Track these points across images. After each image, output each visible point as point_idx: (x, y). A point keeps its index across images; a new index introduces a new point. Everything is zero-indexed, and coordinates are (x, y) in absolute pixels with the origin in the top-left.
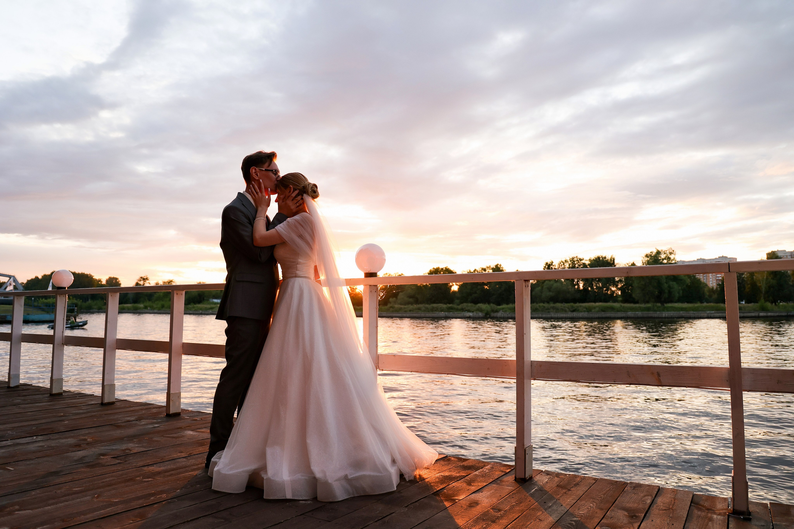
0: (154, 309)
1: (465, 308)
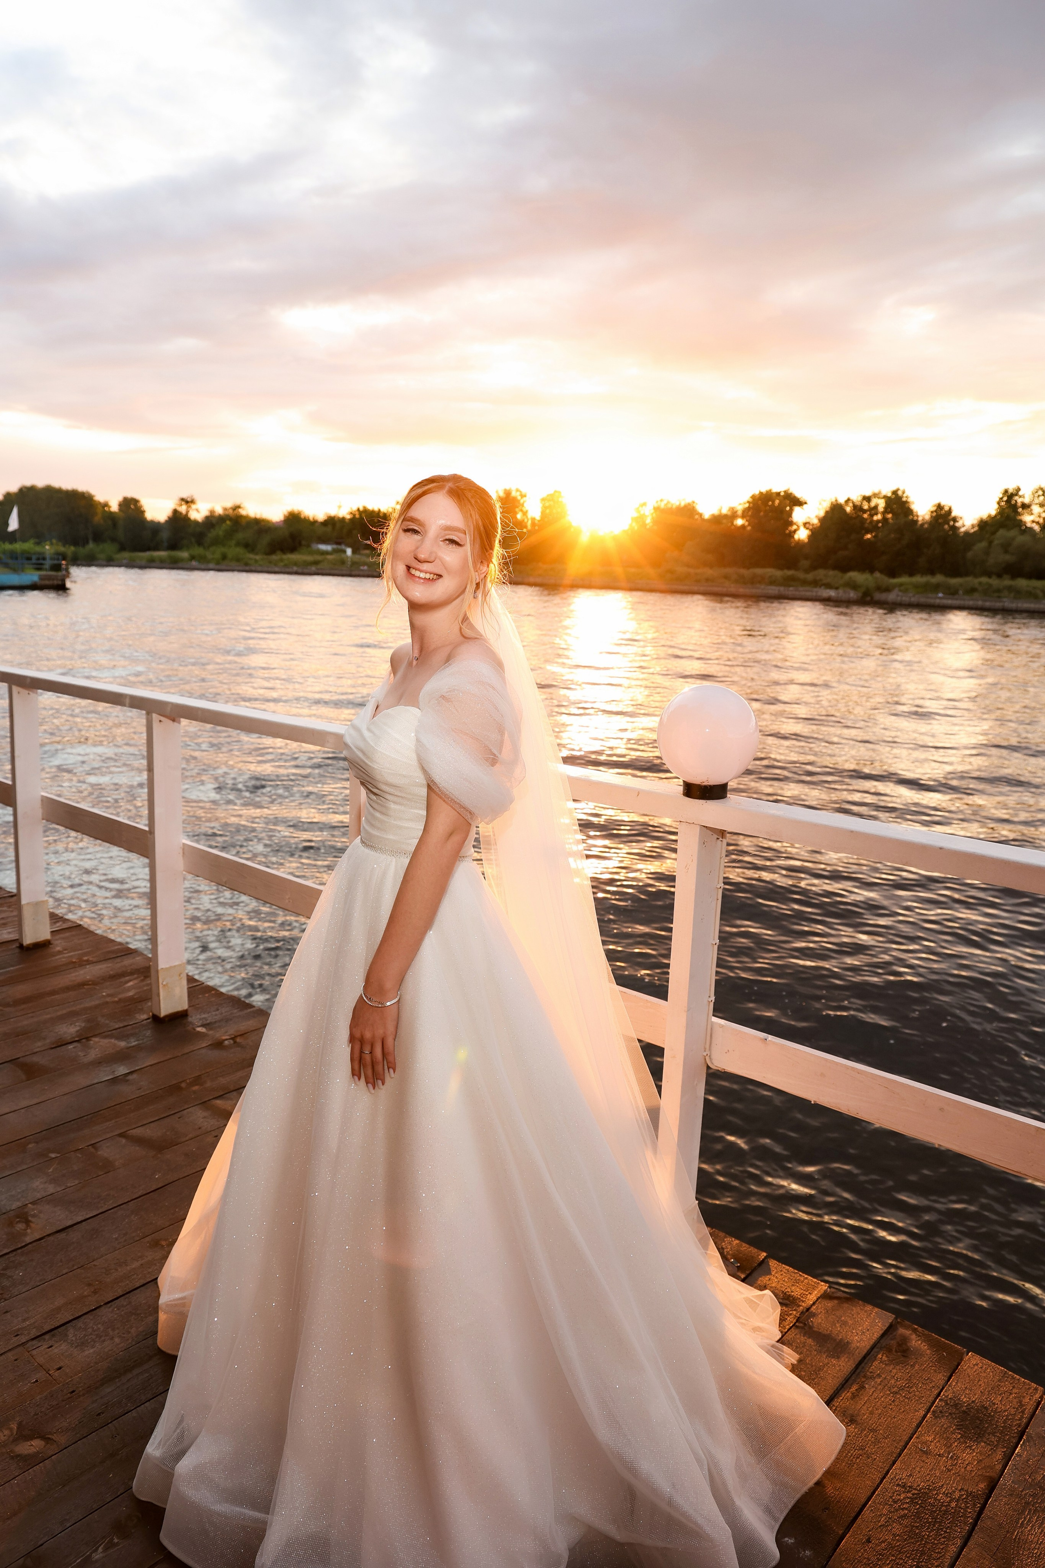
0: (208, 562)
1: (821, 580)
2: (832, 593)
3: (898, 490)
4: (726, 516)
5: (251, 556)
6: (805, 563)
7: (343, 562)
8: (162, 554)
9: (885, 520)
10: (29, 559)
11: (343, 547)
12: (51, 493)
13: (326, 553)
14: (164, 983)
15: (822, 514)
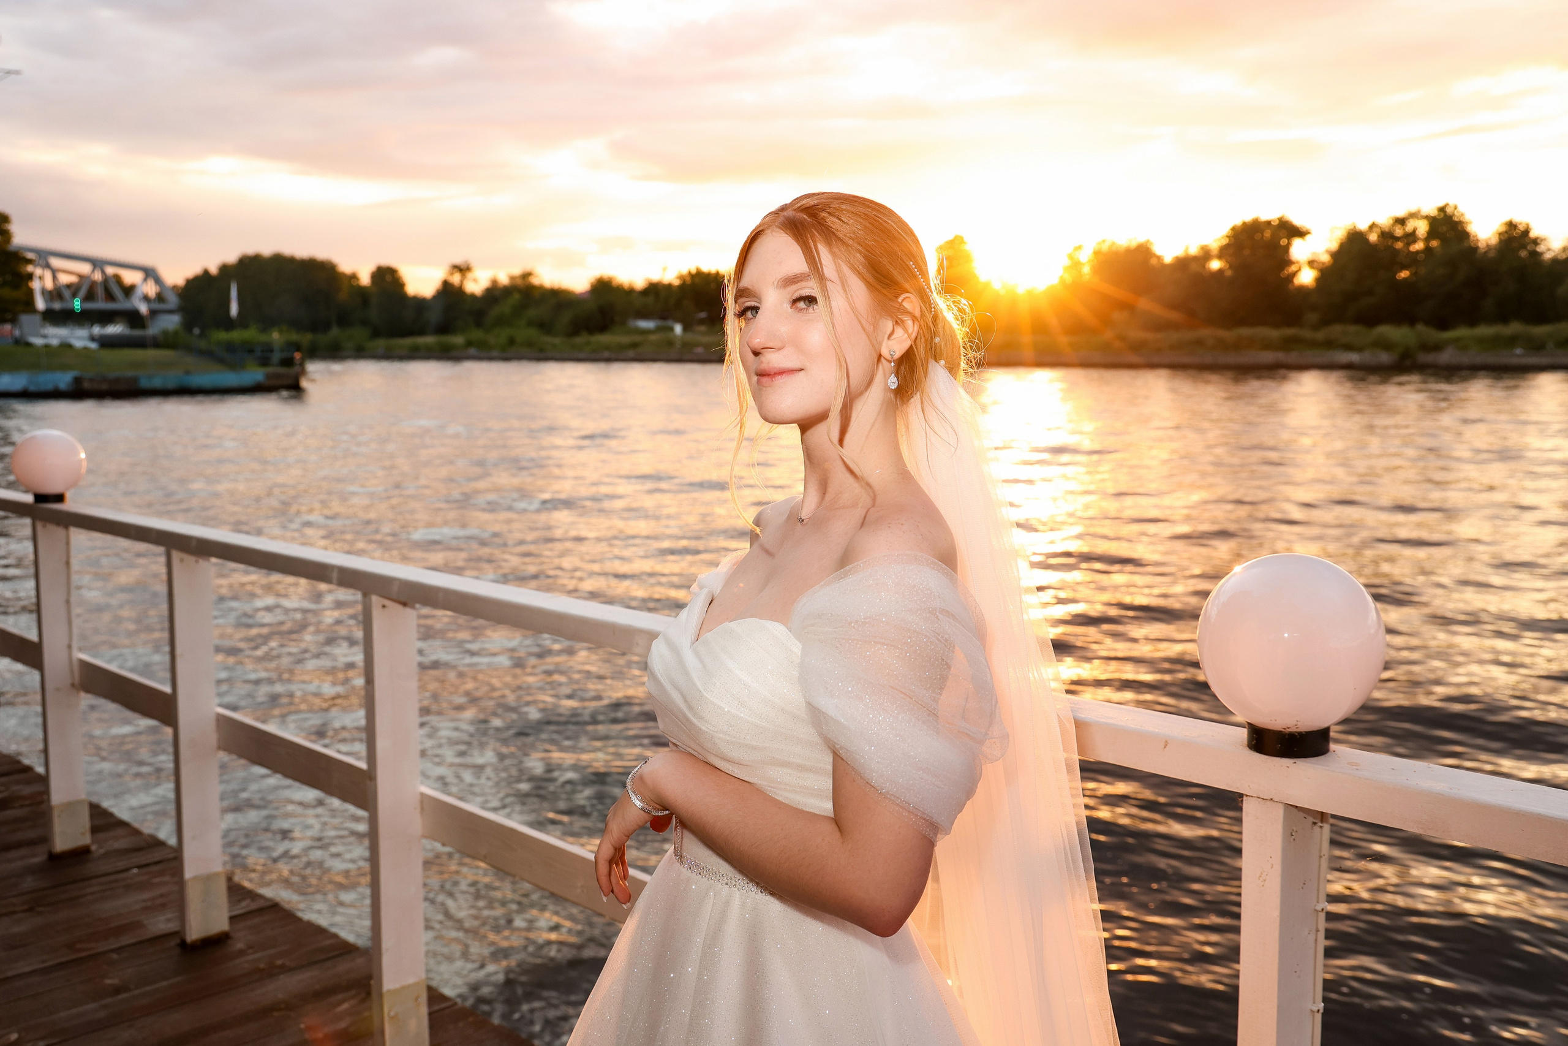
0: (490, 348)
1: (1336, 340)
2: (1354, 357)
3: (1447, 205)
4: (1195, 259)
5: (548, 339)
6: (1312, 317)
7: (670, 343)
8: (429, 340)
9: (1428, 250)
10: (251, 351)
11: (669, 323)
12: (280, 264)
13: (645, 332)
14: (392, 1014)
15: (1334, 246)
